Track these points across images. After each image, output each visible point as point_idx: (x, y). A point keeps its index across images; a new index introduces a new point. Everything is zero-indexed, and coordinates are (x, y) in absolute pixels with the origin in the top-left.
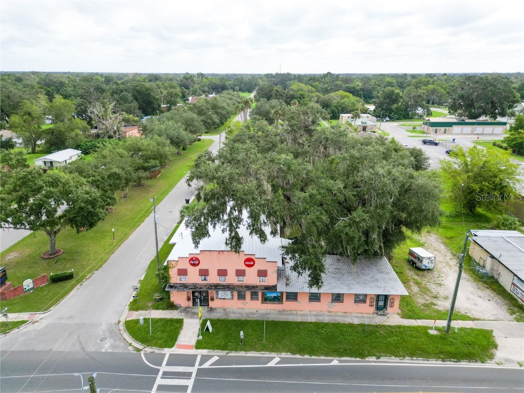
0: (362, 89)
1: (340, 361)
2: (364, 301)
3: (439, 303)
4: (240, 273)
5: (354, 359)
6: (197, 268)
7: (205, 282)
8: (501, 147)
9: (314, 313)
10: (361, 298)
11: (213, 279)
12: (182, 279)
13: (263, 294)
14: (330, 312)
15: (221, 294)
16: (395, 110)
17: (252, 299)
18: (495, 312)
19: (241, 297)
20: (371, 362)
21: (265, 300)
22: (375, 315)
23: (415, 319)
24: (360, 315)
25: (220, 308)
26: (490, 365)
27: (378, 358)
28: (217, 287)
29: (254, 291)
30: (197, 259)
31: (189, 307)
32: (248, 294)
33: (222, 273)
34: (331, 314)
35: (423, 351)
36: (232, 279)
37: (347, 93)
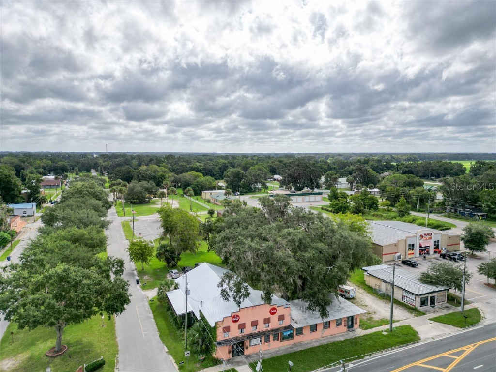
0: (204, 169)
1: (353, 364)
2: (341, 324)
3: (374, 316)
4: (267, 321)
5: (358, 360)
6: (237, 324)
7: (242, 334)
8: (328, 210)
9: (314, 340)
10: (339, 322)
11: (249, 330)
12: (226, 336)
13: (282, 334)
14: (323, 337)
15: (255, 341)
16: (242, 186)
17: (274, 340)
18: (403, 315)
19: (267, 340)
20: (368, 359)
21: (283, 338)
22: (349, 332)
23: (371, 328)
24: (341, 334)
25: (253, 354)
26: (421, 343)
27: (370, 356)
28: (251, 336)
29: (275, 332)
30: (238, 316)
31: (230, 359)
32: (272, 338)
33: (255, 324)
34: (325, 338)
35: (389, 345)
36: (261, 327)
37: (198, 173)
